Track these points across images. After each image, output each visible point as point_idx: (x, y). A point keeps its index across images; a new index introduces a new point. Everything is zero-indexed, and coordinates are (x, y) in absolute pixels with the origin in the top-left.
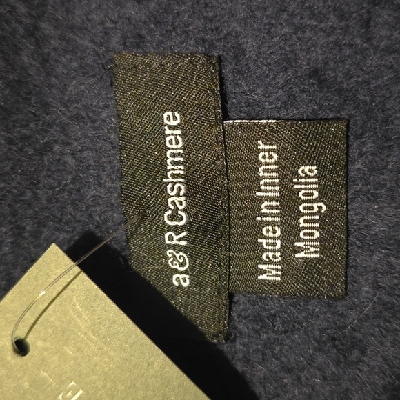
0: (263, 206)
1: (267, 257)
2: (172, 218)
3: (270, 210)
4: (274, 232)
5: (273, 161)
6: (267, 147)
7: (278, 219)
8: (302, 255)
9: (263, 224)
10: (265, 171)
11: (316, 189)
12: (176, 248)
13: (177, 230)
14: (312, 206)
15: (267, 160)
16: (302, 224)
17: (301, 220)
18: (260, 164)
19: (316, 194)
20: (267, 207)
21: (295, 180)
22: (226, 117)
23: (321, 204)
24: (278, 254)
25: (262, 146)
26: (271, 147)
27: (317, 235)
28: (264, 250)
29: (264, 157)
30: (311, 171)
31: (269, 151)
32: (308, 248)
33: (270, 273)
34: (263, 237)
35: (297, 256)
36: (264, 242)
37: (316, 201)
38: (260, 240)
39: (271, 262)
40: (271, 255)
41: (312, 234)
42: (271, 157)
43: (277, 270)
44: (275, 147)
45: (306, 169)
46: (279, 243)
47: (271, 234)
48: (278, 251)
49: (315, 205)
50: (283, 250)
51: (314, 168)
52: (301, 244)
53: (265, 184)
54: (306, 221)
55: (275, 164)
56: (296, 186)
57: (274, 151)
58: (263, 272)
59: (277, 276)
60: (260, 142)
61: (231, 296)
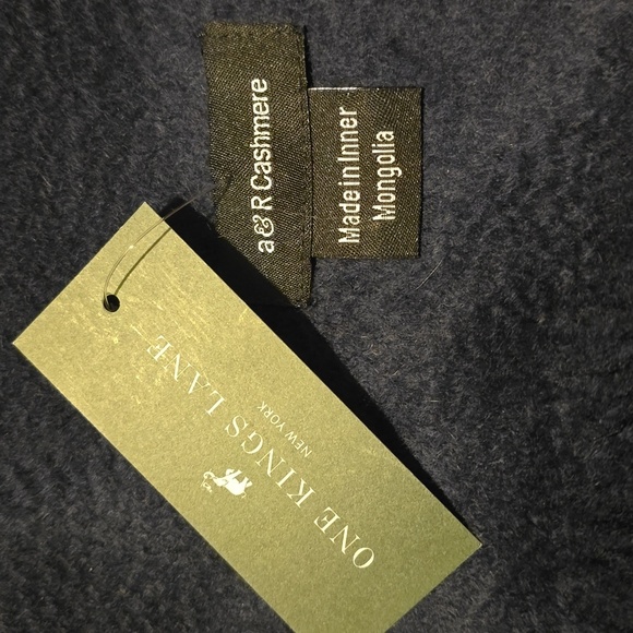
0: (344, 171)
1: (347, 220)
2: (258, 182)
3: (350, 175)
4: (354, 196)
5: (353, 126)
6: (348, 113)
7: (358, 183)
8: (379, 217)
9: (343, 188)
10: (347, 136)
11: (392, 154)
12: (262, 213)
13: (263, 194)
14: (389, 171)
15: (348, 126)
16: (380, 188)
17: (379, 184)
18: (342, 130)
19: (393, 159)
20: (348, 172)
21: (374, 145)
22: (311, 84)
23: (398, 169)
24: (357, 218)
25: (343, 113)
26: (351, 113)
27: (393, 198)
28: (344, 214)
29: (345, 123)
30: (388, 136)
31: (350, 117)
32: (385, 212)
33: (349, 236)
34: (343, 201)
35: (375, 218)
36: (344, 206)
37: (393, 165)
38: (341, 205)
39: (350, 226)
40: (350, 218)
41: (389, 198)
42: (351, 123)
43: (357, 233)
44: (355, 113)
45: (384, 134)
46: (358, 206)
47: (351, 199)
48: (357, 214)
49: (392, 170)
50: (361, 213)
51: (391, 133)
52: (378, 207)
53: (347, 150)
54: (383, 185)
55: (355, 129)
56: (374, 151)
57: (354, 116)
58: (344, 235)
59: (356, 238)
60: (341, 108)
61: (313, 261)
